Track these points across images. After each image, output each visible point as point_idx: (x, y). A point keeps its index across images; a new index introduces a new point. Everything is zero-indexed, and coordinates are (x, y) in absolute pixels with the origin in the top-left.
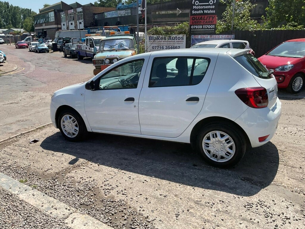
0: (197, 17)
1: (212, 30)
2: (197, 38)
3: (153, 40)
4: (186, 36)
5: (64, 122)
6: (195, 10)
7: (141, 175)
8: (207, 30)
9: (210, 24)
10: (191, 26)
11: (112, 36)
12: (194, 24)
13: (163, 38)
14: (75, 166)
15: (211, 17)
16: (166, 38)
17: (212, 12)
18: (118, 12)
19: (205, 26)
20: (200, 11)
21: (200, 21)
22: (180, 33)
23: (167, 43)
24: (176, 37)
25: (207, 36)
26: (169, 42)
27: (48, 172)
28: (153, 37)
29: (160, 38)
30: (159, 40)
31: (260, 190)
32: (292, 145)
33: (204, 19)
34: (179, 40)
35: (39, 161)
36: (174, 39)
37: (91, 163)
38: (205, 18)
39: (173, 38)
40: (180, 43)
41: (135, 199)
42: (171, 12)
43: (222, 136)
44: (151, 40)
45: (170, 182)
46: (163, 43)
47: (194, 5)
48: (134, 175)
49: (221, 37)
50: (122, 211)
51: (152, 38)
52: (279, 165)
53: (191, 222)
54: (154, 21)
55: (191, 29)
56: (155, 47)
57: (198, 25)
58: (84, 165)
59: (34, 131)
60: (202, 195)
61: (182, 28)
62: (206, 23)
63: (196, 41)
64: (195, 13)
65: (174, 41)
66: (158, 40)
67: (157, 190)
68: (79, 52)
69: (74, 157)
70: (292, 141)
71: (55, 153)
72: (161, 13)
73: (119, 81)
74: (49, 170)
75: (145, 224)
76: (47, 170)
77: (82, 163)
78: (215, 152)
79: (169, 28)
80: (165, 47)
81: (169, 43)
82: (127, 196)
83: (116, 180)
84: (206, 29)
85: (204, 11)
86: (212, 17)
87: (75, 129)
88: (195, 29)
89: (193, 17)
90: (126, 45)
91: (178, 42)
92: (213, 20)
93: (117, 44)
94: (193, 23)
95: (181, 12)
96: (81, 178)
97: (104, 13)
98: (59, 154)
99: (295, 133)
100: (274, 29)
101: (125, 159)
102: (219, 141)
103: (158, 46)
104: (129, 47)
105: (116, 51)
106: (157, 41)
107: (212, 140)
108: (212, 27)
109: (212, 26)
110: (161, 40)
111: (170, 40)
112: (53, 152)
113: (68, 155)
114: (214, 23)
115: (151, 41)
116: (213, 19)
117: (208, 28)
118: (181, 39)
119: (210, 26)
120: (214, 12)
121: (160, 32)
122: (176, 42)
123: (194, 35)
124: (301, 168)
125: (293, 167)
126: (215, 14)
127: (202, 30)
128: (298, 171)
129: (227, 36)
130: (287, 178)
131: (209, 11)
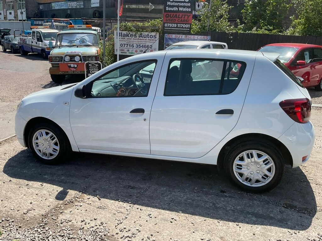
1: (187, 29)
2: (171, 37)
3: (121, 36)
4: (160, 34)
5: (37, 139)
6: (170, 6)
7: (163, 211)
8: (182, 29)
9: (185, 23)
10: (164, 23)
11: (70, 29)
12: (168, 22)
13: (133, 36)
14: (66, 203)
15: (186, 15)
16: (137, 36)
17: (187, 10)
18: (69, 3)
19: (180, 25)
20: (174, 8)
21: (175, 19)
22: (153, 31)
23: (137, 40)
24: (148, 35)
25: (182, 35)
26: (140, 39)
27: (29, 215)
28: (121, 33)
29: (129, 35)
30: (129, 37)
33: (179, 18)
34: (152, 39)
35: (10, 198)
36: (146, 37)
37: (88, 197)
38: (180, 16)
39: (144, 35)
40: (152, 42)
42: (142, 7)
43: (259, 156)
45: (205, 218)
46: (133, 40)
47: (169, 1)
48: (155, 212)
49: (196, 38)
55: (164, 27)
56: (123, 45)
57: (172, 23)
58: (78, 200)
60: (252, 235)
61: (155, 26)
62: (181, 21)
63: (170, 41)
64: (169, 10)
65: (145, 40)
66: (128, 37)
67: (194, 232)
68: (22, 46)
69: (60, 189)
71: (31, 183)
72: (131, 7)
73: (111, 86)
74: (30, 211)
76: (28, 212)
77: (74, 197)
78: (249, 174)
79: (140, 24)
80: (135, 45)
81: (139, 41)
83: (133, 221)
84: (180, 28)
85: (179, 8)
86: (188, 15)
87: (54, 149)
88: (169, 27)
89: (166, 15)
91: (150, 41)
93: (78, 39)
94: (166, 21)
95: (154, 7)
96: (82, 221)
97: (51, 3)
98: (37, 184)
100: (250, 32)
101: (133, 188)
102: (255, 162)
103: (127, 43)
104: (93, 43)
105: (77, 47)
106: (126, 38)
107: (247, 160)
108: (187, 26)
110: (130, 38)
111: (141, 38)
112: (26, 182)
113: (49, 185)
114: (190, 22)
116: (188, 18)
117: (182, 28)
118: (153, 37)
119: (185, 25)
120: (190, 10)
121: (130, 28)
122: (147, 41)
123: (168, 34)
126: (191, 12)
127: (176, 29)
129: (203, 38)
131: (185, 9)
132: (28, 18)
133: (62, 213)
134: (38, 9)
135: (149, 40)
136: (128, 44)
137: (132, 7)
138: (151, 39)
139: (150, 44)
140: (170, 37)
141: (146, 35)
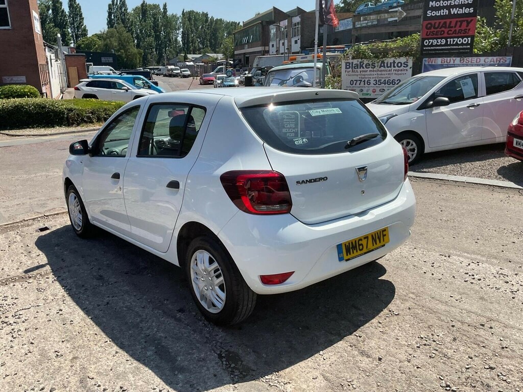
1: (465, 47)
2: (433, 63)
3: (352, 68)
4: (414, 59)
6: (434, 9)
8: (455, 47)
9: (462, 35)
10: (423, 40)
11: (292, 63)
12: (430, 36)
13: (369, 65)
14: (25, 277)
15: (464, 21)
16: (376, 65)
17: (467, 11)
19: (452, 40)
20: (442, 11)
21: (442, 31)
22: (407, 54)
23: (376, 73)
24: (394, 62)
25: (454, 58)
26: (381, 71)
28: (352, 63)
29: (364, 66)
30: (363, 68)
31: (223, 384)
32: (433, 305)
33: (450, 27)
34: (400, 69)
36: (391, 67)
37: (51, 276)
38: (453, 25)
39: (387, 64)
40: (400, 74)
41: (16, 347)
42: (387, 16)
43: (211, 261)
44: (349, 68)
45: (101, 333)
46: (370, 73)
48: (70, 308)
49: (482, 62)
51: (351, 65)
52: (341, 342)
55: (423, 46)
56: (355, 82)
57: (437, 39)
61: (407, 45)
62: (453, 33)
63: (431, 69)
64: (433, 15)
65: (390, 71)
66: (362, 69)
70: (445, 295)
78: (204, 290)
79: (381, 45)
80: (372, 81)
81: (379, 73)
82: (12, 341)
84: (453, 45)
85: (451, 9)
86: (467, 21)
87: (79, 218)
88: (432, 45)
89: (428, 24)
90: (307, 78)
91: (397, 72)
92: (468, 28)
93: (292, 78)
95: (405, 14)
99: (479, 280)
103: (360, 79)
104: (313, 83)
106: (359, 70)
108: (465, 41)
109: (465, 39)
110: (365, 69)
111: (382, 68)
114: (470, 33)
115: (349, 70)
116: (467, 26)
117: (457, 44)
118: (403, 65)
119: (461, 39)
120: (472, 10)
121: (365, 53)
122: (392, 72)
123: (429, 57)
124: (380, 359)
125: (363, 353)
126: (474, 15)
127: (445, 48)
128: (362, 365)
129: (497, 60)
130: (316, 373)
131: (461, 10)
132: (303, 48)
133: (6, 284)
136: (361, 81)
137: (370, 18)
138: (398, 68)
139: (396, 78)
141: (391, 63)
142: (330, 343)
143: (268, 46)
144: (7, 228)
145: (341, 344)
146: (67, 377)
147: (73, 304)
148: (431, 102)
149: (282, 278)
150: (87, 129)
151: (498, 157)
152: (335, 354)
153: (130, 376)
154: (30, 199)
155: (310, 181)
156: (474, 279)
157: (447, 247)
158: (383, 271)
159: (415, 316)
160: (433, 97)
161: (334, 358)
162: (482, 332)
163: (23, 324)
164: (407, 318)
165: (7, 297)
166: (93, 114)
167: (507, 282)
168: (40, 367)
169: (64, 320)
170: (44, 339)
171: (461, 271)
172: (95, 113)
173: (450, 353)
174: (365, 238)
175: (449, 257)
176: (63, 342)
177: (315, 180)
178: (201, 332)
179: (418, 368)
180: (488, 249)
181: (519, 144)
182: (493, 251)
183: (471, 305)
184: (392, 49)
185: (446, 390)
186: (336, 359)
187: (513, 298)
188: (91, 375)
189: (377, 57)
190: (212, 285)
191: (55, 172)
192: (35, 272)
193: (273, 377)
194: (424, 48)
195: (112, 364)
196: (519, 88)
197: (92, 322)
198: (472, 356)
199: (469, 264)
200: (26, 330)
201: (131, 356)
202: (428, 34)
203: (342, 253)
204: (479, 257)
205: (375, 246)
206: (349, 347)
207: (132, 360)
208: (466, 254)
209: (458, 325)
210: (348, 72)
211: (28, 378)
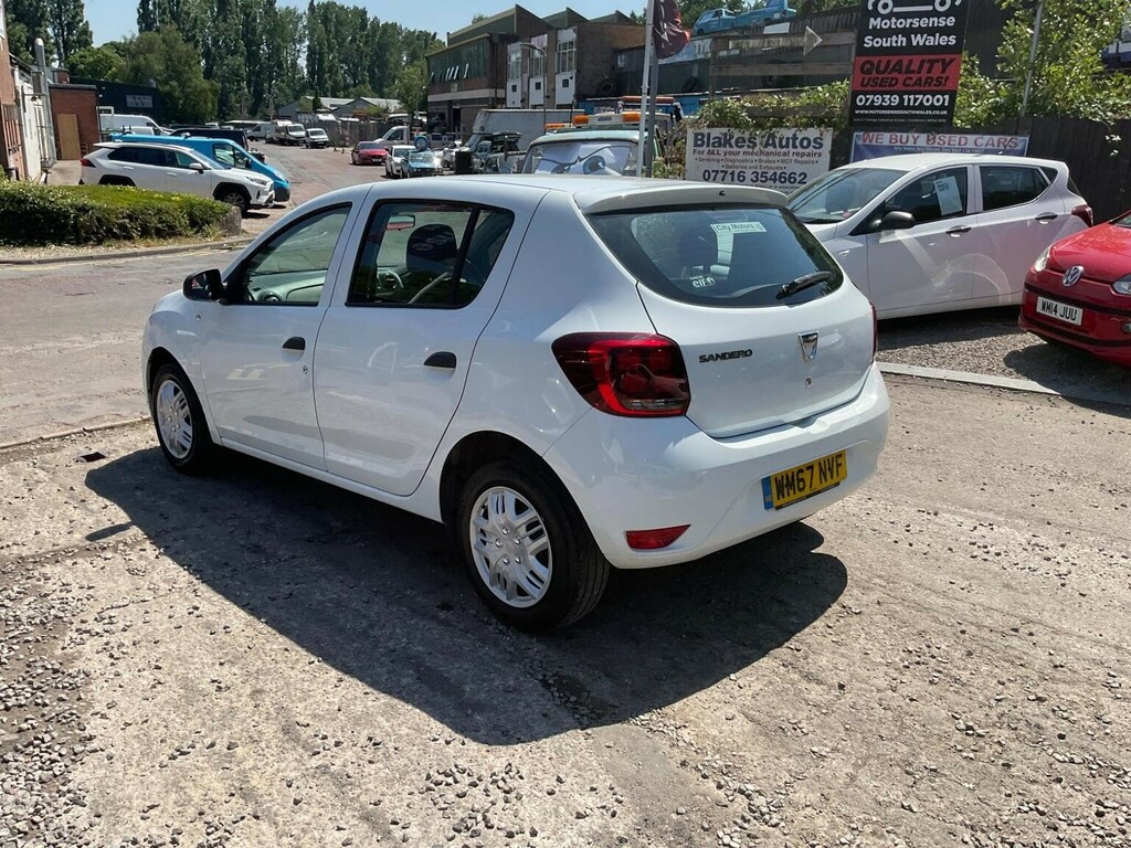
0: (880, 62)
1: (938, 112)
2: (874, 143)
3: (708, 146)
4: (835, 133)
5: (163, 403)
6: (878, 33)
8: (918, 112)
9: (935, 88)
10: (855, 94)
11: (579, 128)
12: (868, 88)
13: (744, 142)
14: (92, 547)
15: (938, 61)
16: (758, 141)
17: (943, 40)
18: (698, 43)
19: (912, 97)
20: (894, 38)
21: (892, 79)
22: (819, 122)
23: (757, 158)
24: (795, 138)
25: (916, 135)
26: (767, 154)
28: (709, 134)
29: (733, 141)
30: (731, 146)
32: (920, 596)
33: (908, 71)
34: (806, 151)
36: (787, 146)
37: (148, 546)
38: (915, 66)
39: (781, 140)
40: (806, 162)
41: (126, 676)
42: (782, 41)
43: (519, 509)
44: (702, 145)
45: (294, 647)
46: (744, 157)
47: (876, 14)
49: (971, 145)
50: (45, 705)
51: (705, 139)
52: (765, 659)
53: (191, 784)
54: (716, 74)
55: (854, 106)
56: (713, 175)
57: (882, 93)
58: (120, 548)
59: (133, 425)
60: (336, 708)
61: (817, 107)
62: (915, 84)
63: (869, 156)
64: (876, 45)
65: (785, 154)
66: (728, 149)
70: (941, 580)
72: (743, 46)
74: (14, 547)
75: (55, 756)
76: (8, 546)
77: (121, 541)
78: (501, 565)
79: (770, 101)
80: (749, 175)
81: (764, 158)
82: (112, 664)
83: (146, 611)
84: (914, 108)
85: (913, 36)
86: (944, 60)
87: (185, 432)
88: (872, 107)
89: (866, 62)
90: (614, 161)
91: (799, 158)
92: (944, 76)
93: (581, 160)
94: (862, 85)
95: (820, 40)
96: (64, 585)
99: (998, 554)
102: (510, 527)
103: (724, 169)
106: (722, 150)
108: (938, 100)
109: (938, 96)
110: (735, 149)
111: (770, 149)
112: (92, 496)
114: (949, 86)
115: (701, 149)
116: (943, 71)
117: (921, 106)
119: (930, 97)
120: (952, 40)
121: (735, 116)
122: (791, 157)
123: (866, 131)
124: (842, 687)
125: (808, 677)
126: (957, 49)
127: (897, 112)
128: (811, 697)
129: (999, 143)
130: (731, 711)
131: (932, 38)
132: (580, 97)
133: (57, 562)
134: (613, 68)
135: (797, 154)
136: (726, 172)
137: (748, 44)
138: (803, 150)
139: (798, 169)
140: (871, 141)
141: (788, 139)
142: (746, 661)
143: (504, 87)
144: (7, 453)
145: (764, 662)
146: (253, 723)
147: (217, 598)
148: (879, 221)
149: (666, 537)
150: (118, 252)
151: (1001, 334)
152: (757, 679)
153: (380, 719)
154: (38, 396)
155: (723, 356)
156: (988, 552)
157: (930, 498)
158: (818, 539)
159: (892, 616)
160: (882, 210)
161: (757, 686)
162: (1015, 642)
163: (125, 634)
164: (877, 618)
165: (68, 585)
166: (131, 221)
167: (1049, 559)
168: (192, 710)
169: (208, 626)
170: (179, 659)
171: (963, 539)
172: (137, 219)
173: (965, 676)
174: (808, 468)
175: (936, 514)
176: (221, 664)
177: (733, 355)
178: (496, 644)
179: (912, 700)
180: (1006, 502)
181: (1048, 308)
182: (1016, 504)
183: (991, 597)
184: (792, 111)
185: (967, 734)
186: (761, 686)
187: (1063, 585)
188: (301, 719)
189: (759, 126)
190: (522, 553)
191: (74, 342)
192: (112, 539)
193: (654, 717)
194: (857, 112)
195: (336, 700)
196: (1045, 199)
197: (270, 629)
198: (1004, 680)
199: (975, 528)
200: (134, 644)
201: (372, 685)
202: (865, 83)
203: (771, 493)
204: (991, 515)
205: (825, 485)
206: (782, 668)
207: (375, 692)
208: (966, 510)
209: (972, 630)
210: (699, 153)
211: (174, 727)
